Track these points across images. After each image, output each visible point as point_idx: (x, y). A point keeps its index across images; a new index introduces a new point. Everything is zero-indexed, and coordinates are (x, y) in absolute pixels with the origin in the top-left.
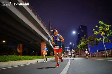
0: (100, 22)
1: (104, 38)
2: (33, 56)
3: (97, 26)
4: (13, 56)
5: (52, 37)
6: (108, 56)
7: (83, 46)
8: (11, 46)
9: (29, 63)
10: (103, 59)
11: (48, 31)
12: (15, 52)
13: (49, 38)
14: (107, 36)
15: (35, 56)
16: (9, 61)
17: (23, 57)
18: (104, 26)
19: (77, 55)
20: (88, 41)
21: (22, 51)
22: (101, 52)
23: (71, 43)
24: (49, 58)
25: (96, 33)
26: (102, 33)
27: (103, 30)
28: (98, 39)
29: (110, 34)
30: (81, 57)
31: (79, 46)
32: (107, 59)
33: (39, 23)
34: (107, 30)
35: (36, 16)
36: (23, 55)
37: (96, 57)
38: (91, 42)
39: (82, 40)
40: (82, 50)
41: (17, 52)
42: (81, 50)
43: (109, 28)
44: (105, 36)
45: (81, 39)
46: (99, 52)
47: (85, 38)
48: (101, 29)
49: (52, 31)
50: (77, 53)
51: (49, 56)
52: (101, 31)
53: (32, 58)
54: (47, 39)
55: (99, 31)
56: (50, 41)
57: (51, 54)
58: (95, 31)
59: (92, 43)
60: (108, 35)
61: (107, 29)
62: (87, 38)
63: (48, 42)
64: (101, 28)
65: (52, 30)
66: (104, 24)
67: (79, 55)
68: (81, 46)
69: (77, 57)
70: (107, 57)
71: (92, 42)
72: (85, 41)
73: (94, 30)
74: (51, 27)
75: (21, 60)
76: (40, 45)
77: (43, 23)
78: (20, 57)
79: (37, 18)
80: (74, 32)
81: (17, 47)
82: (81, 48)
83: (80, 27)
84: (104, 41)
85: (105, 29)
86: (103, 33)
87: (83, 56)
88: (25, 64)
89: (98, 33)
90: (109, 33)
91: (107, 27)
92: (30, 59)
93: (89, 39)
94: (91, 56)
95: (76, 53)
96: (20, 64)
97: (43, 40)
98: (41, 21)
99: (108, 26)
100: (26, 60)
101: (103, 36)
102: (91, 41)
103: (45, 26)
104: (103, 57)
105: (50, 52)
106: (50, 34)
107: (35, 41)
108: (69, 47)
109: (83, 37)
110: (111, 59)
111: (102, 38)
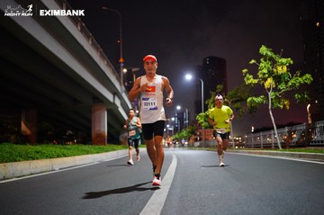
0: (264, 50)
1: (271, 95)
3: (253, 61)
5: (124, 88)
6: (280, 145)
9: (57, 168)
10: (266, 153)
11: (114, 73)
13: (115, 93)
14: (280, 90)
17: (39, 148)
18: (274, 63)
19: (196, 140)
20: (227, 104)
22: (261, 134)
23: (179, 108)
24: (114, 150)
25: (249, 82)
26: (265, 80)
27: (271, 73)
28: (255, 99)
29: (290, 84)
30: (206, 146)
31: (201, 117)
32: (277, 154)
33: (85, 47)
34: (280, 73)
35: (77, 26)
37: (248, 147)
38: (236, 105)
39: (211, 101)
41: (19, 132)
42: (206, 128)
43: (285, 68)
44: (275, 90)
45: (207, 96)
46: (257, 135)
48: (265, 71)
49: (125, 70)
50: (196, 135)
52: (264, 74)
53: (65, 151)
54: (109, 96)
55: (260, 76)
56: (118, 102)
57: (121, 139)
58: (248, 75)
59: (237, 109)
60: (282, 87)
61: (282, 70)
62: (226, 95)
63: (114, 104)
64: (264, 67)
65: (124, 67)
66: (274, 56)
67: (203, 141)
70: (277, 147)
71: (238, 105)
73: (246, 73)
74: (121, 60)
75: (33, 159)
76: (91, 112)
77: (97, 49)
78: (30, 148)
79: (80, 33)
80: (189, 77)
81: (20, 119)
83: (205, 61)
84: (272, 104)
85: (275, 70)
86: (269, 82)
87: (211, 144)
88: (44, 169)
89: (256, 81)
90: (287, 82)
91: (282, 64)
92: (58, 156)
93: (231, 97)
94: (233, 143)
95: (193, 137)
97: (98, 98)
98: (92, 41)
99: (284, 60)
100: (47, 157)
101: (269, 90)
102: (237, 101)
103: (104, 58)
104: (268, 146)
105: (119, 134)
106: (118, 79)
107: (75, 100)
108: (173, 119)
109: (215, 90)
110: (288, 155)
111: (267, 96)
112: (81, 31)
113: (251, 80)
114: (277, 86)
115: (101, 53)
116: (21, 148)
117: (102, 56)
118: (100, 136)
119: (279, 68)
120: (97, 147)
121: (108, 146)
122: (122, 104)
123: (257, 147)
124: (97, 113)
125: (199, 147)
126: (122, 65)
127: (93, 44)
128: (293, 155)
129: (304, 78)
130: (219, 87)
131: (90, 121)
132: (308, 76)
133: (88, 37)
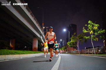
0: (89, 22)
1: (92, 36)
2: (25, 51)
3: (86, 25)
4: (6, 50)
5: (43, 33)
7: (73, 43)
8: (3, 41)
9: (21, 58)
10: (90, 56)
11: (40, 28)
12: (7, 47)
13: (41, 35)
15: (27, 51)
16: (2, 55)
17: (16, 51)
19: (67, 51)
20: (77, 39)
22: (88, 49)
23: (61, 40)
24: (40, 53)
26: (90, 31)
28: (86, 37)
29: (98, 33)
30: (70, 53)
31: (68, 43)
32: (94, 56)
33: (32, 20)
34: (95, 29)
35: (29, 13)
36: (15, 50)
37: (84, 54)
40: (72, 47)
41: (9, 46)
42: (70, 47)
43: (97, 28)
45: (71, 37)
46: (87, 49)
47: (75, 36)
49: (44, 28)
50: (66, 49)
51: (40, 51)
52: (89, 29)
53: (24, 52)
56: (41, 38)
57: (42, 50)
59: (81, 41)
60: (96, 34)
62: (77, 36)
63: (40, 38)
67: (69, 51)
68: (70, 43)
69: (66, 53)
70: (94, 54)
71: (81, 39)
72: (75, 38)
73: (84, 29)
74: (43, 24)
75: (14, 54)
76: (32, 40)
77: (35, 20)
78: (13, 51)
79: (30, 15)
80: (65, 30)
81: (10, 42)
82: (71, 45)
83: (70, 25)
84: (92, 39)
85: (93, 28)
86: (92, 31)
87: (72, 52)
88: (17, 58)
89: (87, 32)
92: (22, 54)
93: (79, 37)
94: (79, 52)
95: (66, 50)
96: (12, 58)
97: (35, 36)
98: (34, 18)
99: (96, 25)
100: (18, 54)
101: (91, 34)
103: (37, 23)
105: (41, 48)
106: (42, 30)
107: (28, 37)
108: (59, 44)
109: (73, 34)
110: (98, 56)
111: (91, 36)
112: (31, 14)
113: (85, 31)
114: (94, 33)
115: (37, 21)
116: (10, 51)
117: (37, 22)
118: (35, 48)
119: (95, 27)
120: (34, 52)
121: (38, 52)
122: (42, 38)
123: (87, 53)
124: (34, 41)
125: (67, 53)
126: (43, 26)
127: (34, 19)
128: (100, 56)
129: (103, 31)
130: (75, 33)
131: (32, 44)
132: (104, 30)
133: (33, 16)
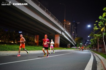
21: (38, 41)
